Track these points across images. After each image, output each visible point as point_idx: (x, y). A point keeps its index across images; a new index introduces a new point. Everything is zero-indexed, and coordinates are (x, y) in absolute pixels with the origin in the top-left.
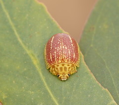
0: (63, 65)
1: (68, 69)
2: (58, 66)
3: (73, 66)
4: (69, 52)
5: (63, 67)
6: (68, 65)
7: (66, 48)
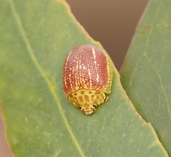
0: (83, 93)
1: (90, 98)
2: (76, 94)
3: (98, 92)
4: (89, 74)
5: (83, 96)
6: (90, 93)
7: (84, 68)
